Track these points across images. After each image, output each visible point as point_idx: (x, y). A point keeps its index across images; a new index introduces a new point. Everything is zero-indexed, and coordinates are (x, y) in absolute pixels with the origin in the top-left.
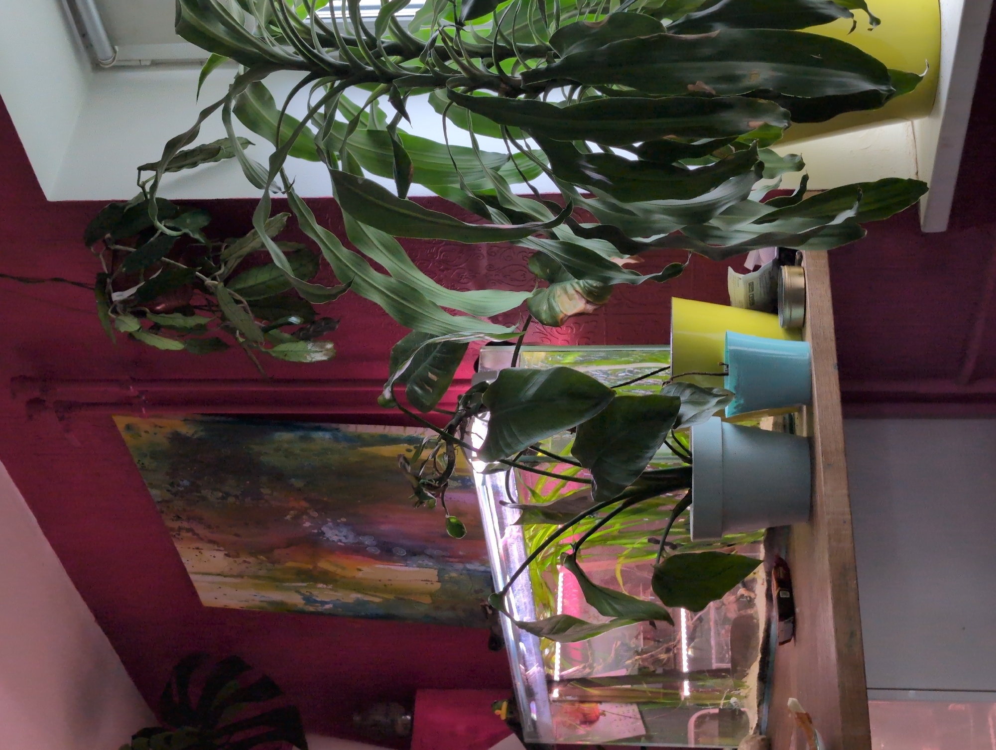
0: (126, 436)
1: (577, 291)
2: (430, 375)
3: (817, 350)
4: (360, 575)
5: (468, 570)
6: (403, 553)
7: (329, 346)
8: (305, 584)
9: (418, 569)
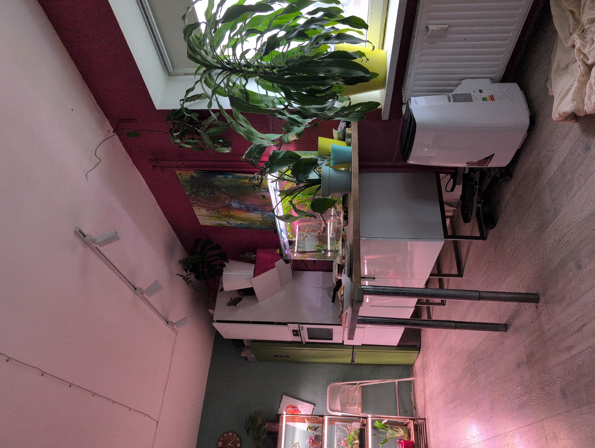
0: (179, 176)
1: (294, 133)
4: (242, 216)
6: (252, 210)
7: (230, 149)
8: (226, 218)
9: (256, 214)
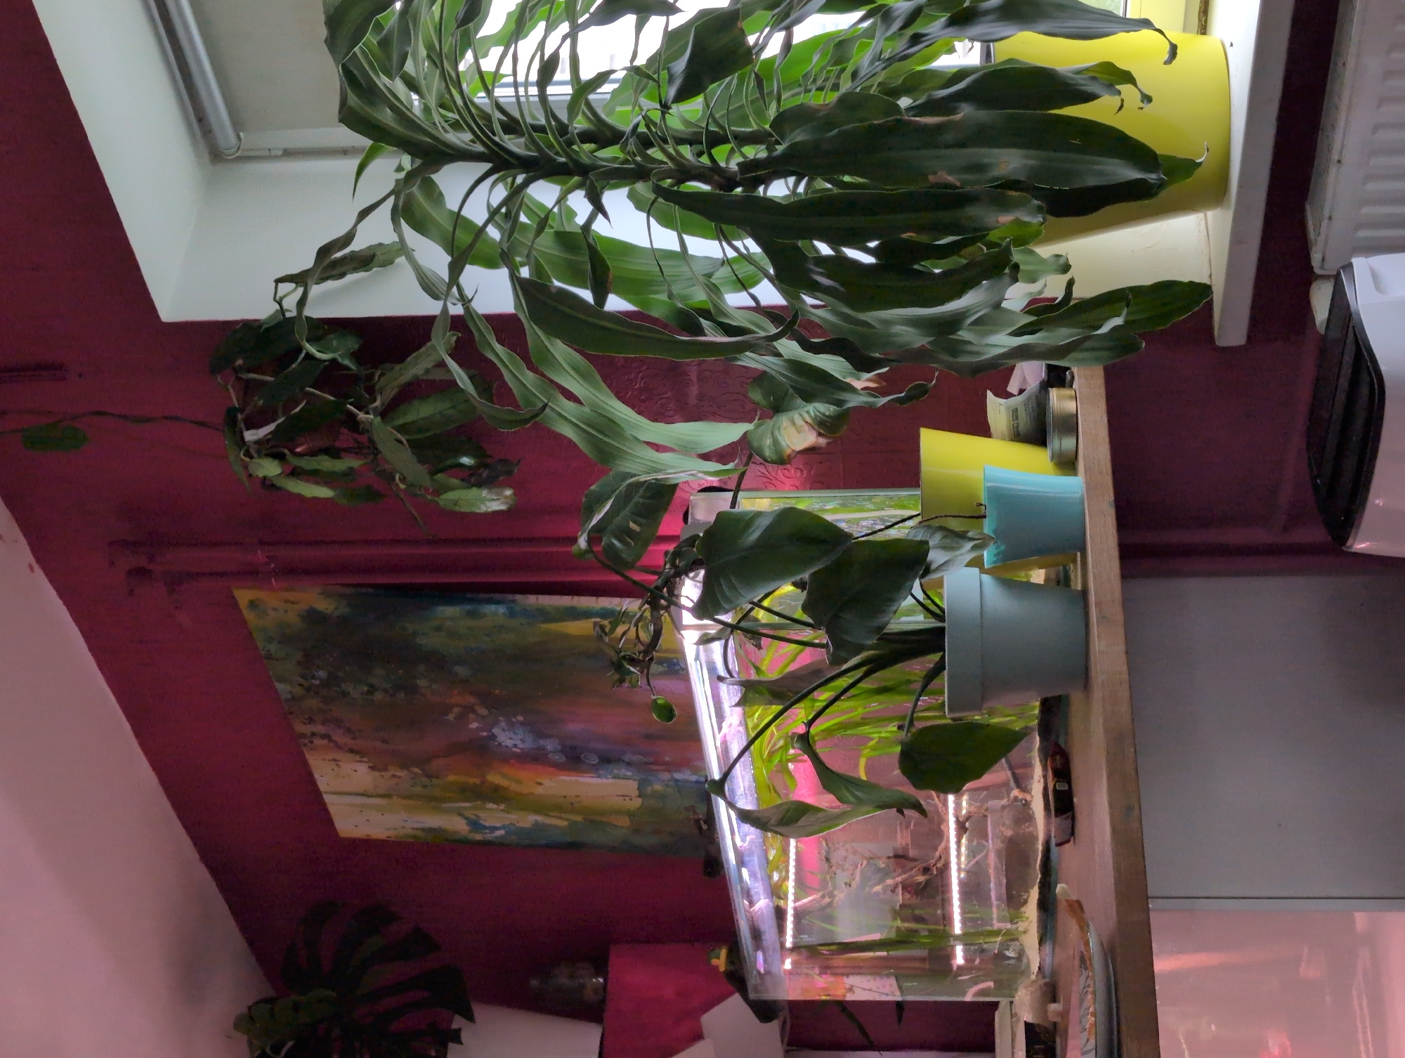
0: (249, 616)
1: (806, 422)
2: (632, 525)
3: (1090, 487)
4: (539, 790)
5: (677, 781)
6: (594, 760)
7: (508, 492)
8: (468, 805)
9: (613, 781)
